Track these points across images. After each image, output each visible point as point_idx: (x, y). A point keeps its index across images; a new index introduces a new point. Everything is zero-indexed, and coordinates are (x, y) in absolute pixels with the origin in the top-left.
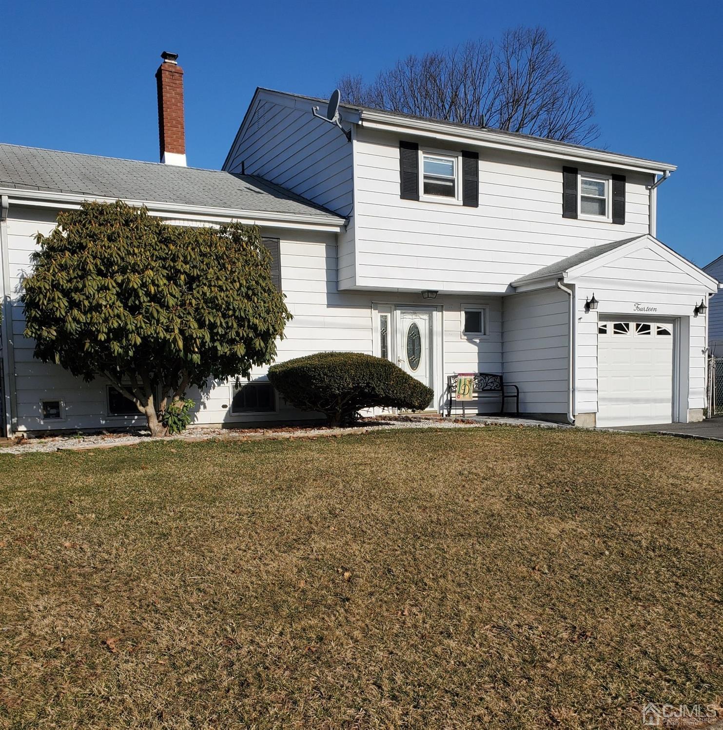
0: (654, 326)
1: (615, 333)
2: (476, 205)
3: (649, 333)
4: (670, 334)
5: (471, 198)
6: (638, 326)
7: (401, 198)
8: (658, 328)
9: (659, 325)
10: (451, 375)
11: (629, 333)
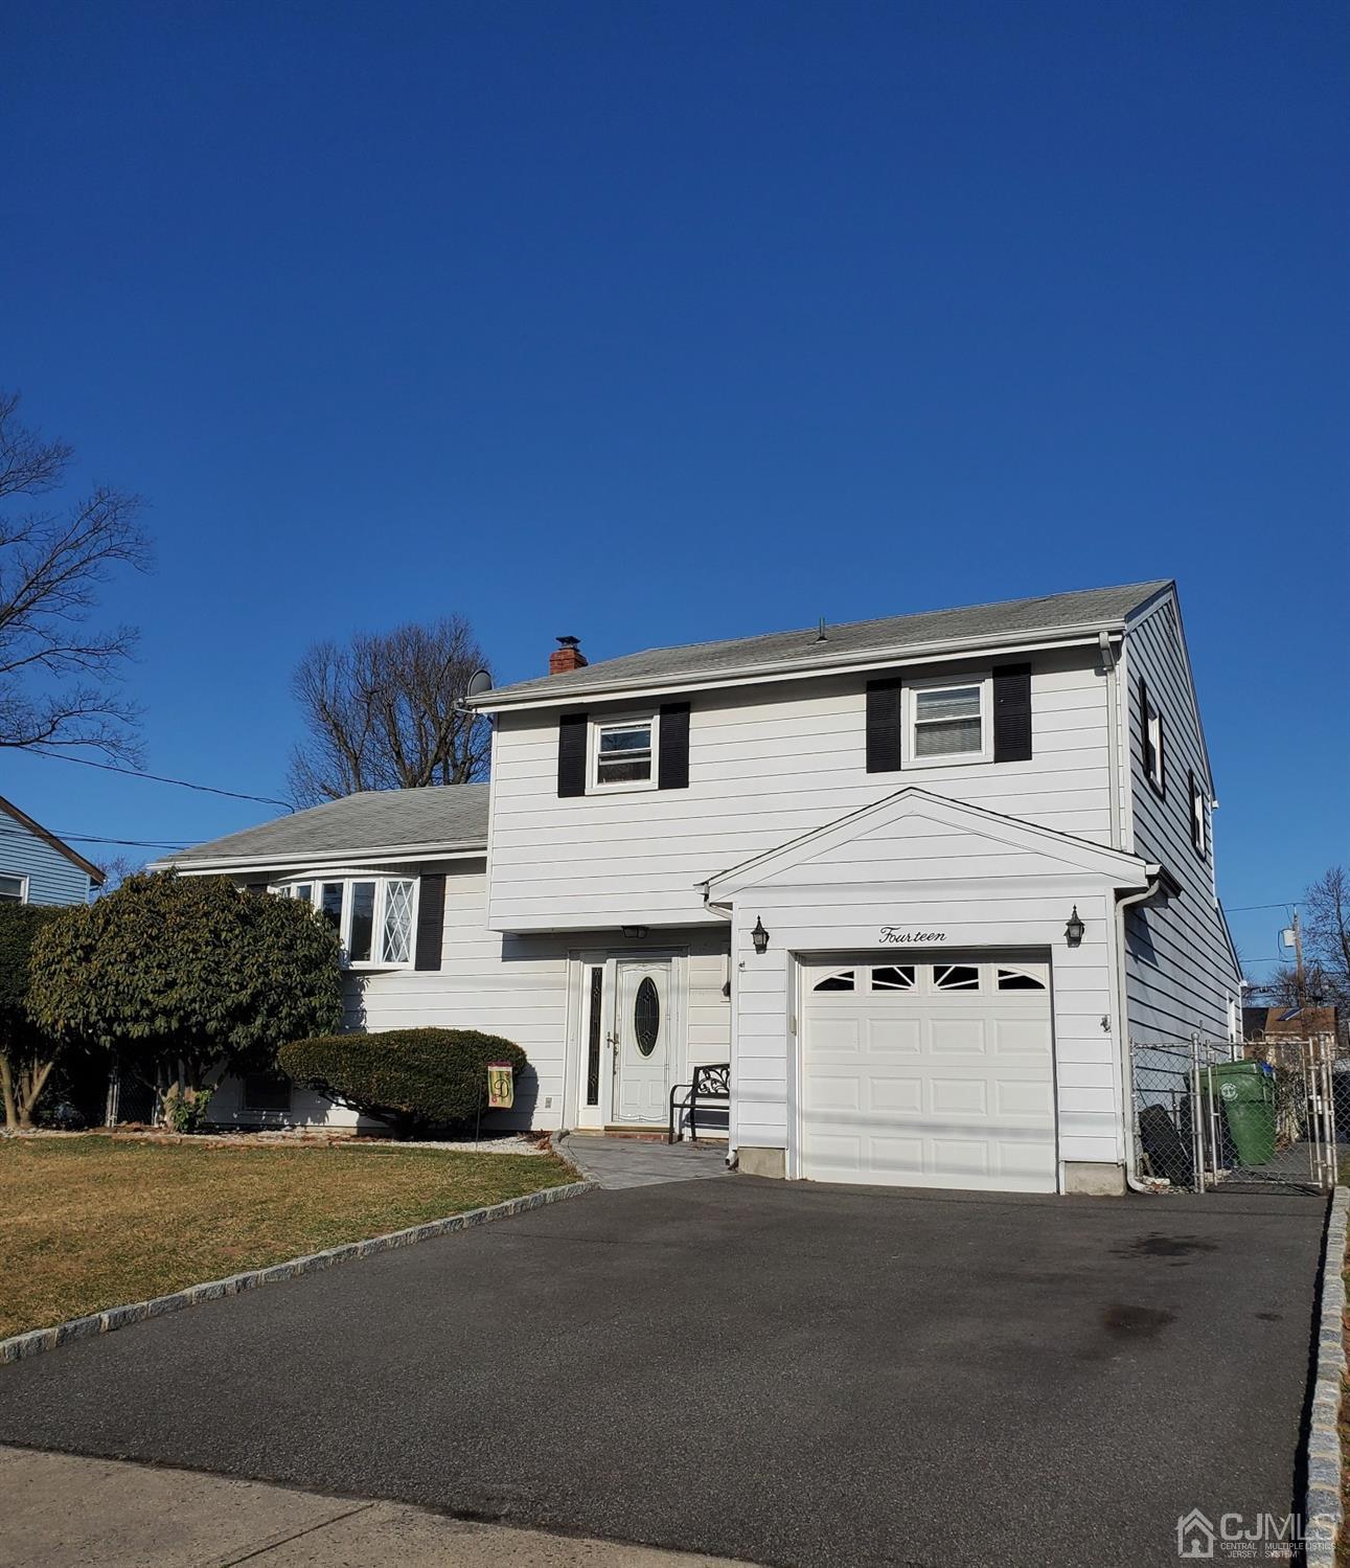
0: (988, 973)
1: (875, 987)
2: (684, 783)
3: (975, 986)
4: (1043, 987)
5: (675, 774)
6: (938, 973)
7: (559, 797)
8: (1002, 973)
9: (1005, 967)
10: (699, 1065)
11: (914, 987)
